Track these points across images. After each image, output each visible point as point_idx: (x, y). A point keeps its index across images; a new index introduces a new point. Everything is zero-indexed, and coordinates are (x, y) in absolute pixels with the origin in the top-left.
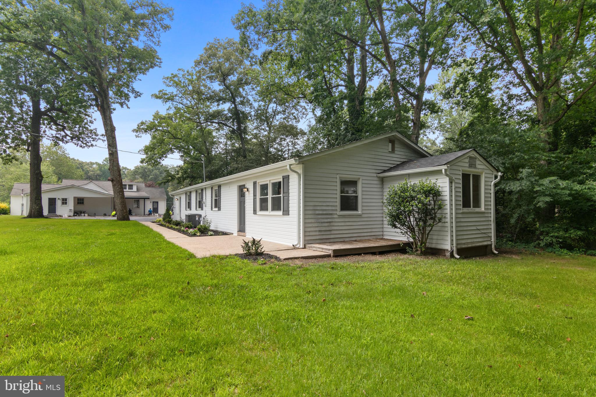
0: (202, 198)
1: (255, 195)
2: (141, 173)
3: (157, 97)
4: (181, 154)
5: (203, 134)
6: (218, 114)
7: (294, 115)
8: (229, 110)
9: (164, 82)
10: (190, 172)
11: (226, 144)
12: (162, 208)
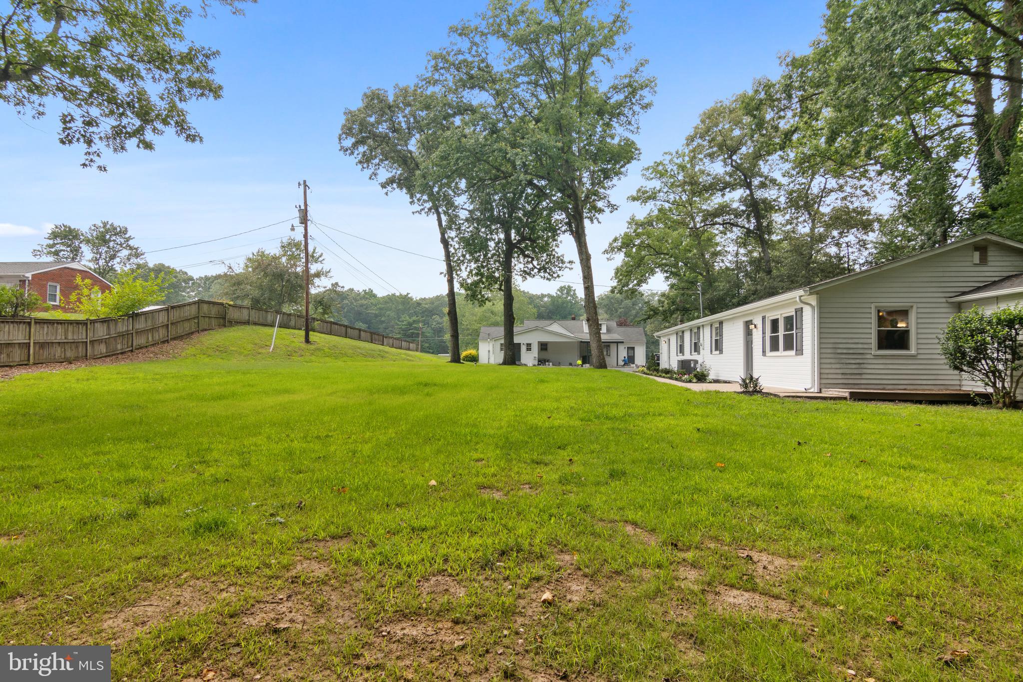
0: (699, 339)
1: (764, 333)
2: (605, 306)
3: (634, 199)
4: (665, 275)
5: (699, 243)
6: (723, 210)
7: (864, 189)
8: (742, 201)
9: (643, 175)
10: (681, 301)
11: (737, 254)
12: (640, 357)
